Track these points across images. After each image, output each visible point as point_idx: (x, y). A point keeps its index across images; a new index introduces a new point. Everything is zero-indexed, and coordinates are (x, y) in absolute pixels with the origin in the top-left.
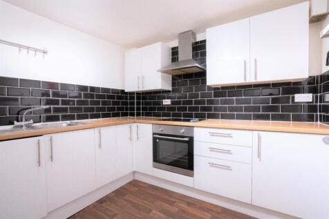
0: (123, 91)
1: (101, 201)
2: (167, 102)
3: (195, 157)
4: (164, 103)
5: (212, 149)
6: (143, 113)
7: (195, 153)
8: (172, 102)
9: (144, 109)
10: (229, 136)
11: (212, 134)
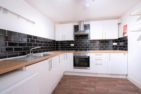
0: (55, 41)
1: (59, 84)
2: (72, 45)
3: (90, 63)
4: (71, 45)
5: (96, 60)
6: (61, 49)
7: (90, 61)
8: (74, 45)
9: (61, 48)
10: (101, 55)
11: (96, 55)
